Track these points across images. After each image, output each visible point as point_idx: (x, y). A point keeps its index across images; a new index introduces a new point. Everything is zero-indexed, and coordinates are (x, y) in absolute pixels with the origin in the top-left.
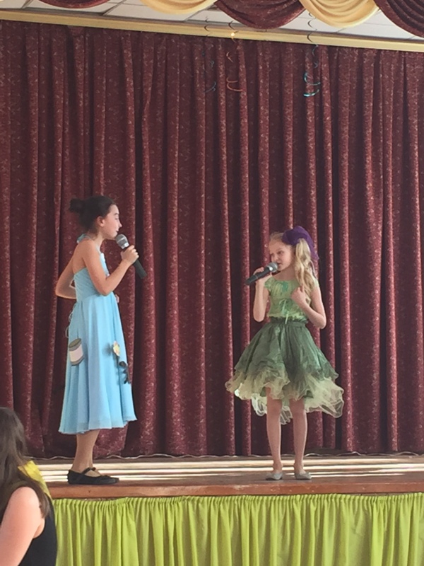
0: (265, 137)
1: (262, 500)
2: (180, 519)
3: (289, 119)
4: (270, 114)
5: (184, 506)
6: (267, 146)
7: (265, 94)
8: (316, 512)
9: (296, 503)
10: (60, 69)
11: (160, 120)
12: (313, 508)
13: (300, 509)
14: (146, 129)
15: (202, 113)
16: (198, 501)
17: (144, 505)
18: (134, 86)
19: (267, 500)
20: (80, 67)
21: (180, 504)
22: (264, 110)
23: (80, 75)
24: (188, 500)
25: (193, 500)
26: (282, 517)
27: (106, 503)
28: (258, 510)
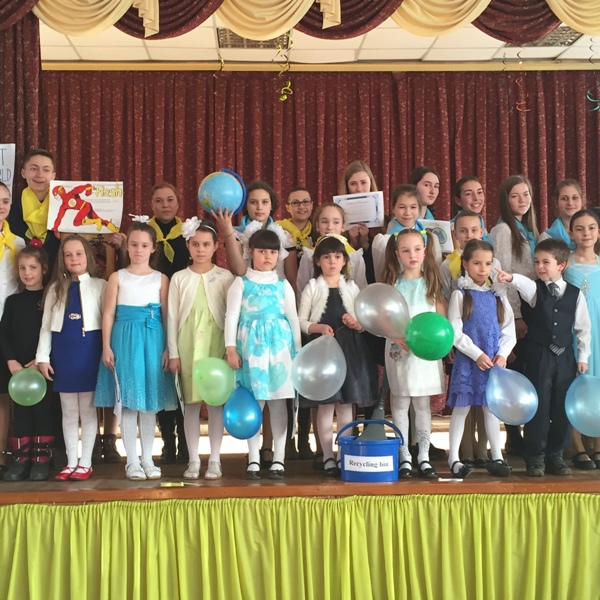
0: (561, 150)
1: (495, 499)
2: (410, 516)
3: (583, 134)
4: (566, 131)
5: (414, 504)
6: (563, 157)
7: (561, 114)
8: (553, 510)
9: (532, 502)
10: (386, 106)
11: (471, 142)
12: (549, 508)
13: (536, 508)
14: (458, 151)
15: (506, 134)
16: (428, 499)
17: (372, 502)
18: (449, 116)
19: (501, 498)
20: (403, 104)
21: (410, 502)
22: (560, 128)
23: (403, 110)
25: (423, 499)
26: (516, 515)
27: (335, 501)
28: (490, 509)
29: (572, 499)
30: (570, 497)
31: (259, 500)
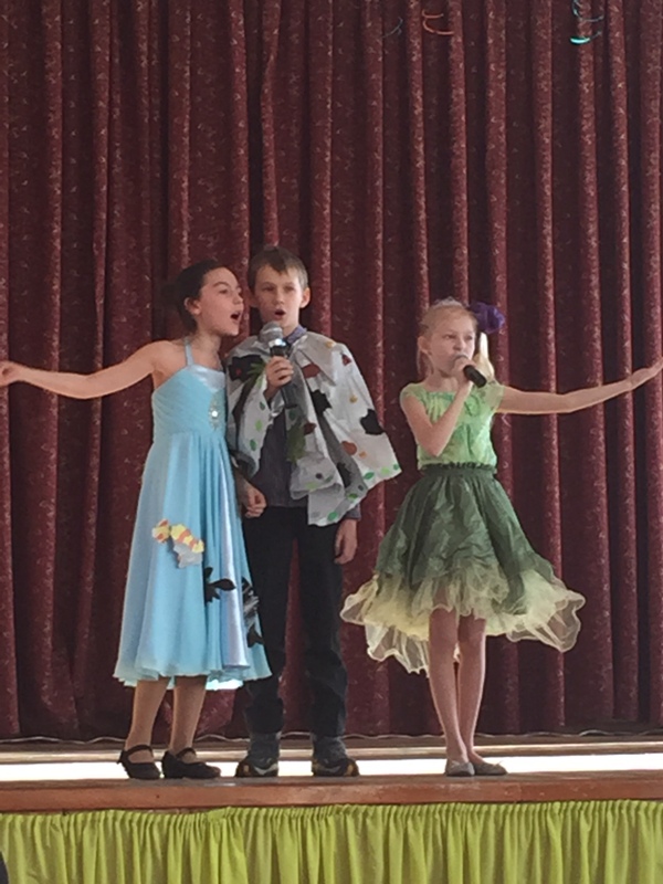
0: (498, 122)
1: (488, 813)
2: (332, 848)
3: (545, 86)
4: (508, 78)
5: (337, 823)
6: (503, 139)
7: (497, 40)
8: (591, 833)
9: (553, 816)
11: (295, 92)
12: (585, 828)
13: (560, 830)
14: (268, 112)
15: (377, 77)
16: (365, 814)
17: (261, 821)
19: (497, 812)
21: (331, 820)
22: (496, 71)
23: (141, 6)
24: (346, 812)
25: (355, 814)
26: (525, 846)
27: (190, 818)
28: (479, 830)
29: (624, 811)
30: (620, 808)
31: (39, 818)
